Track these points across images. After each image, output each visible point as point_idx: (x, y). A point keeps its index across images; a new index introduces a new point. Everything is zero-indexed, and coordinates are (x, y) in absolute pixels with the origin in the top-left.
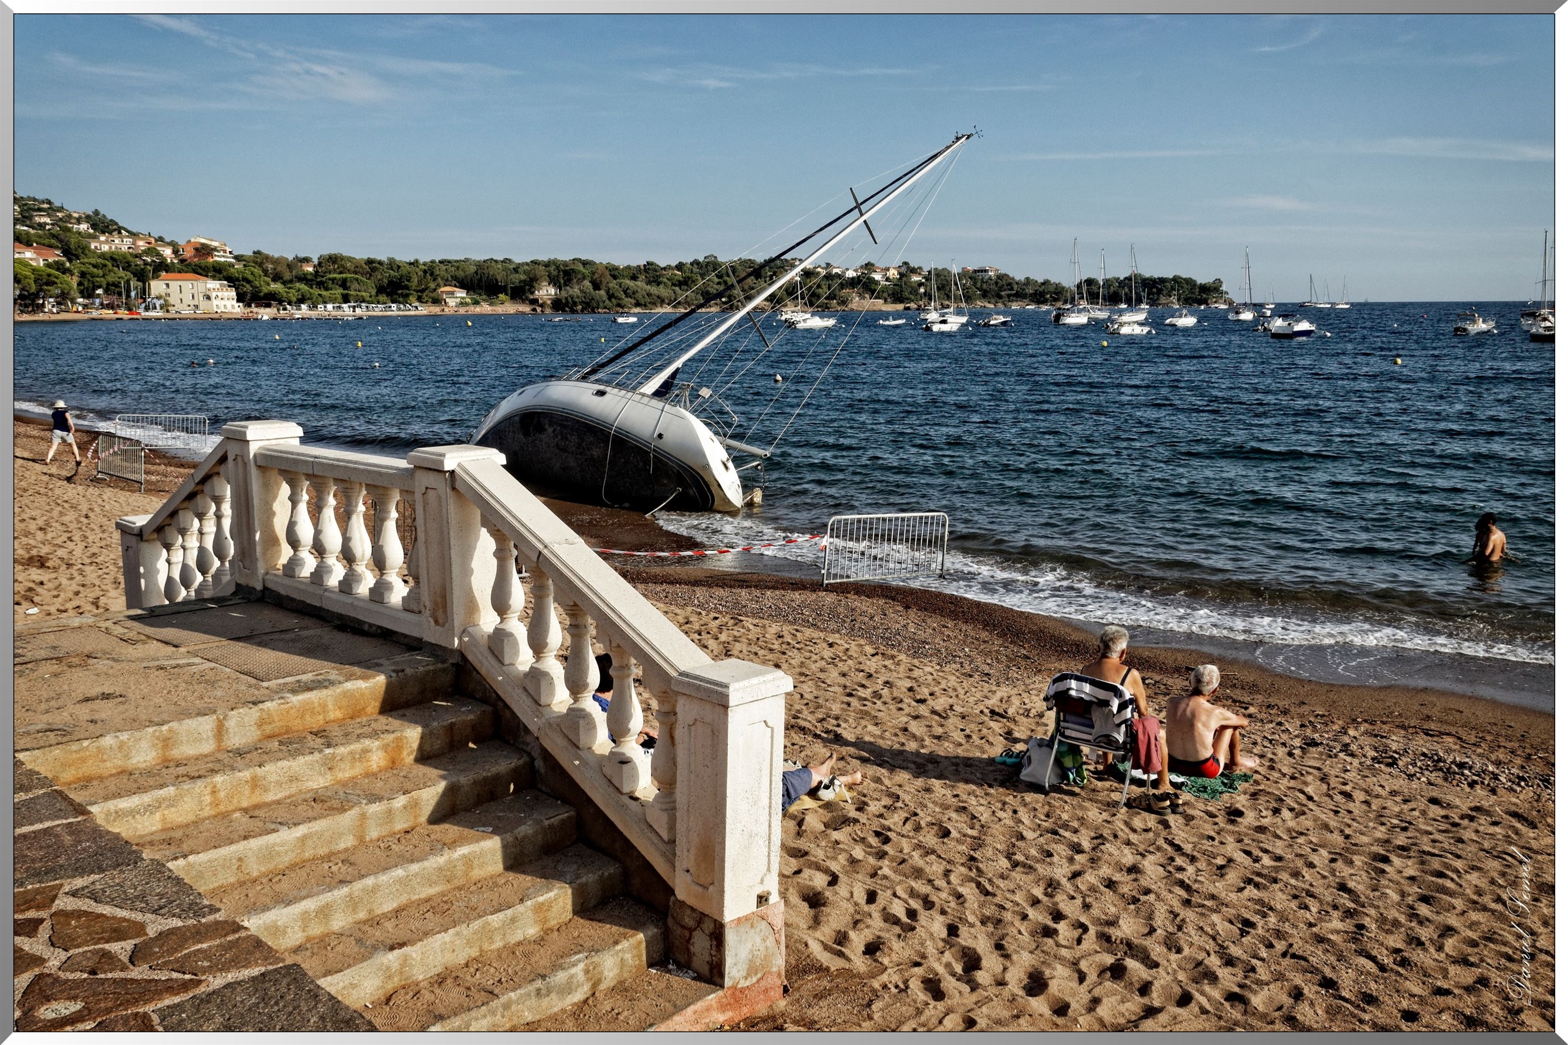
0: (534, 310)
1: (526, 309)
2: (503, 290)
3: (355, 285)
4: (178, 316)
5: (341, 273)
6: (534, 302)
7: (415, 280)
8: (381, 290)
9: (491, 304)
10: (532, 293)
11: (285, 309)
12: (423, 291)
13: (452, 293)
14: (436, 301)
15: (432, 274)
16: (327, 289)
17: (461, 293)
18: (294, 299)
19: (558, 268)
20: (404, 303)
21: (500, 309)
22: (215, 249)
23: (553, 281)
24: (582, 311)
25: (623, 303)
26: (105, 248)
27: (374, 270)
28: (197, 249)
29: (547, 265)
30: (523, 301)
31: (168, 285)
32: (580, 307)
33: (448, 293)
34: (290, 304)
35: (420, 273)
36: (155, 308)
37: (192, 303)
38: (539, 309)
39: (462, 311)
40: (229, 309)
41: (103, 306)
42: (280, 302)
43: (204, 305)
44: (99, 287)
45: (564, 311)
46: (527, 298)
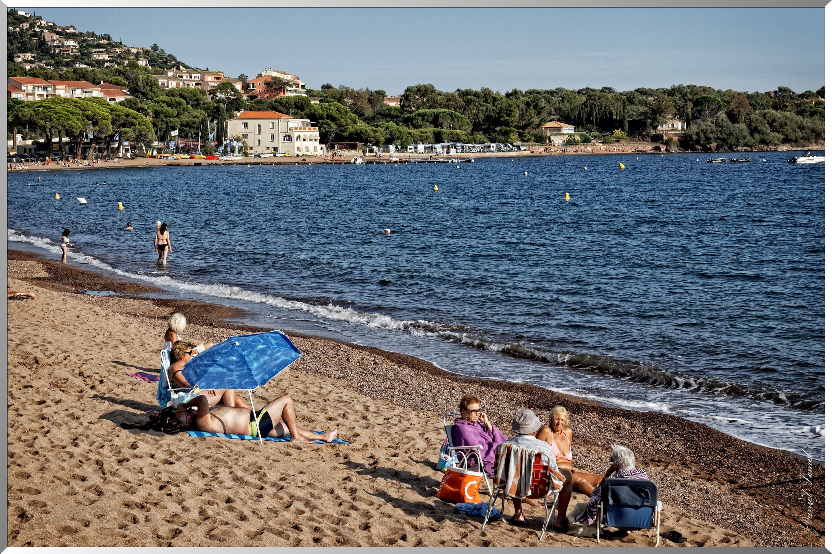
0: (657, 148)
1: (648, 147)
2: (619, 124)
3: (448, 122)
4: (257, 160)
5: (430, 107)
6: (657, 138)
7: (517, 114)
8: (476, 127)
9: (604, 142)
10: (655, 128)
11: (371, 151)
12: (524, 127)
13: (558, 129)
14: (540, 139)
15: (535, 107)
16: (416, 127)
17: (568, 130)
18: (382, 139)
19: (684, 96)
20: (505, 142)
21: (615, 148)
22: (288, 84)
23: (681, 114)
24: (717, 149)
25: (768, 138)
26: (173, 85)
27: (468, 103)
28: (268, 84)
29: (671, 93)
30: (644, 138)
31: (246, 125)
32: (714, 145)
33: (553, 129)
34: (377, 144)
35: (522, 106)
36: (233, 151)
37: (272, 145)
38: (663, 148)
39: (571, 150)
40: (311, 151)
41: (178, 150)
42: (366, 142)
43: (285, 148)
44: (174, 129)
45: (694, 149)
46: (648, 135)
